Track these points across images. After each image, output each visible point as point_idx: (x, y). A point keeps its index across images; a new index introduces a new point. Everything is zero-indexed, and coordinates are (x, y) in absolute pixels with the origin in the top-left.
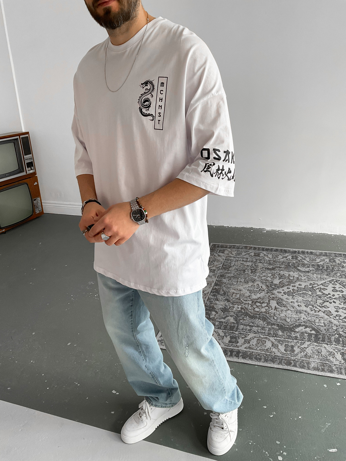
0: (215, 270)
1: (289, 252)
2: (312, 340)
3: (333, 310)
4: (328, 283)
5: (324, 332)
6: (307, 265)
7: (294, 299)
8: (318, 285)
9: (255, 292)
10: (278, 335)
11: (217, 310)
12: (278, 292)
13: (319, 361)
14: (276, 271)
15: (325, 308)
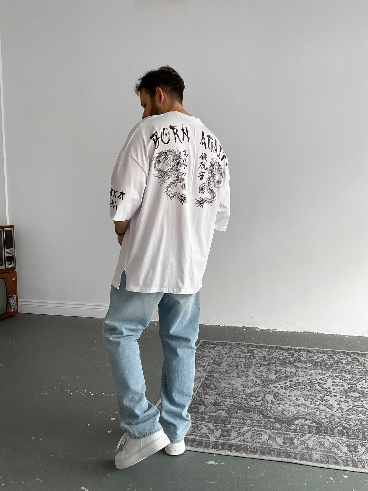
0: (204, 366)
1: (285, 349)
2: (313, 432)
3: (334, 404)
4: (328, 378)
5: (326, 424)
6: (304, 361)
7: (292, 393)
8: (317, 380)
9: (249, 387)
10: (275, 428)
11: (207, 404)
12: (274, 387)
13: (322, 453)
14: (271, 367)
15: (326, 401)
